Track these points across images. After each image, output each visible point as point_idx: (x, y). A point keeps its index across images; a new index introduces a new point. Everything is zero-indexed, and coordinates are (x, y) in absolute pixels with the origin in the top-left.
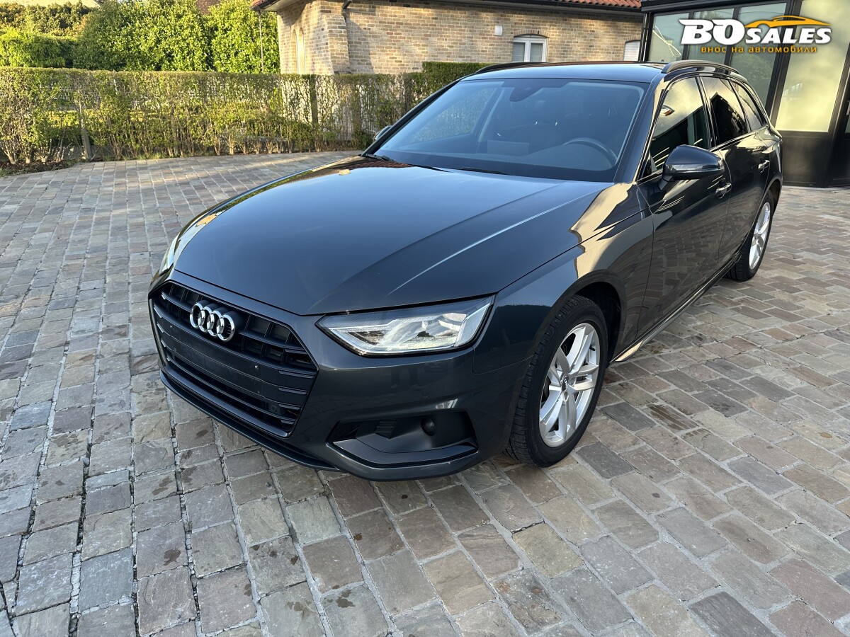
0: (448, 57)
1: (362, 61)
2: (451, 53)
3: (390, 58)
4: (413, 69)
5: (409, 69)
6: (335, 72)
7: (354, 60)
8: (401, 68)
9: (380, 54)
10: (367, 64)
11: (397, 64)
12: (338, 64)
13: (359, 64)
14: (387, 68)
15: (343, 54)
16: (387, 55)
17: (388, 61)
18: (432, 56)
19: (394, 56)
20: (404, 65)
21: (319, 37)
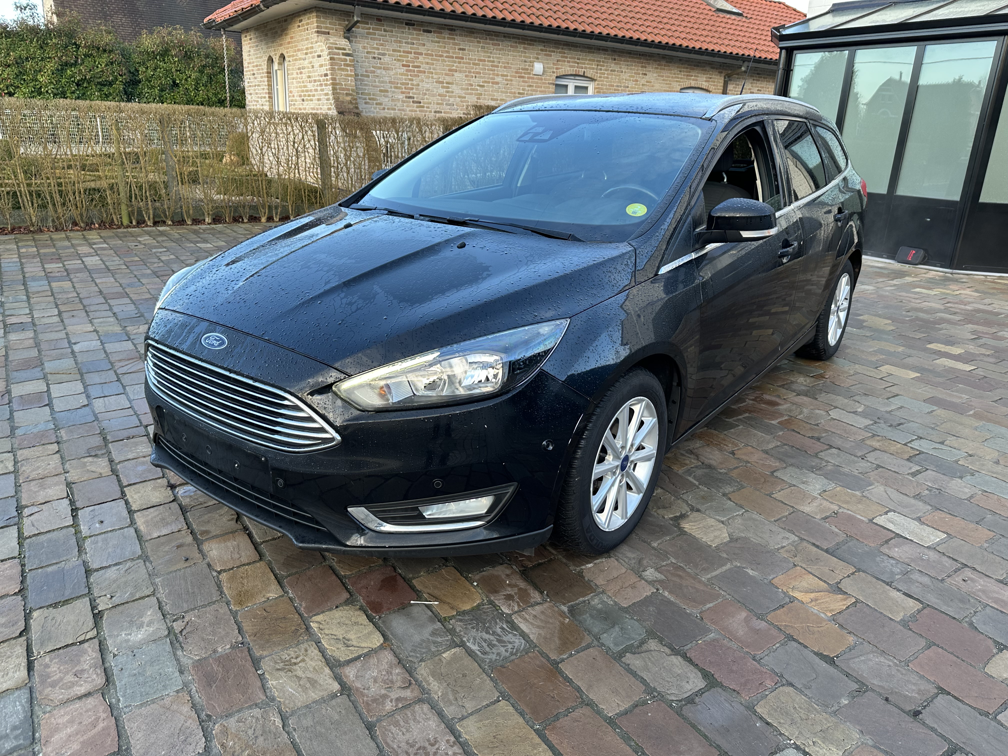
0: (477, 99)
1: (369, 99)
2: (481, 94)
3: (406, 97)
4: (435, 112)
5: (431, 112)
6: (340, 113)
7: (360, 98)
8: (420, 111)
9: (394, 92)
10: (376, 104)
11: (415, 105)
12: (343, 102)
13: (366, 103)
14: (403, 110)
15: (348, 90)
16: (403, 93)
17: (403, 101)
18: (459, 97)
19: (411, 95)
20: (423, 107)
21: (313, 67)
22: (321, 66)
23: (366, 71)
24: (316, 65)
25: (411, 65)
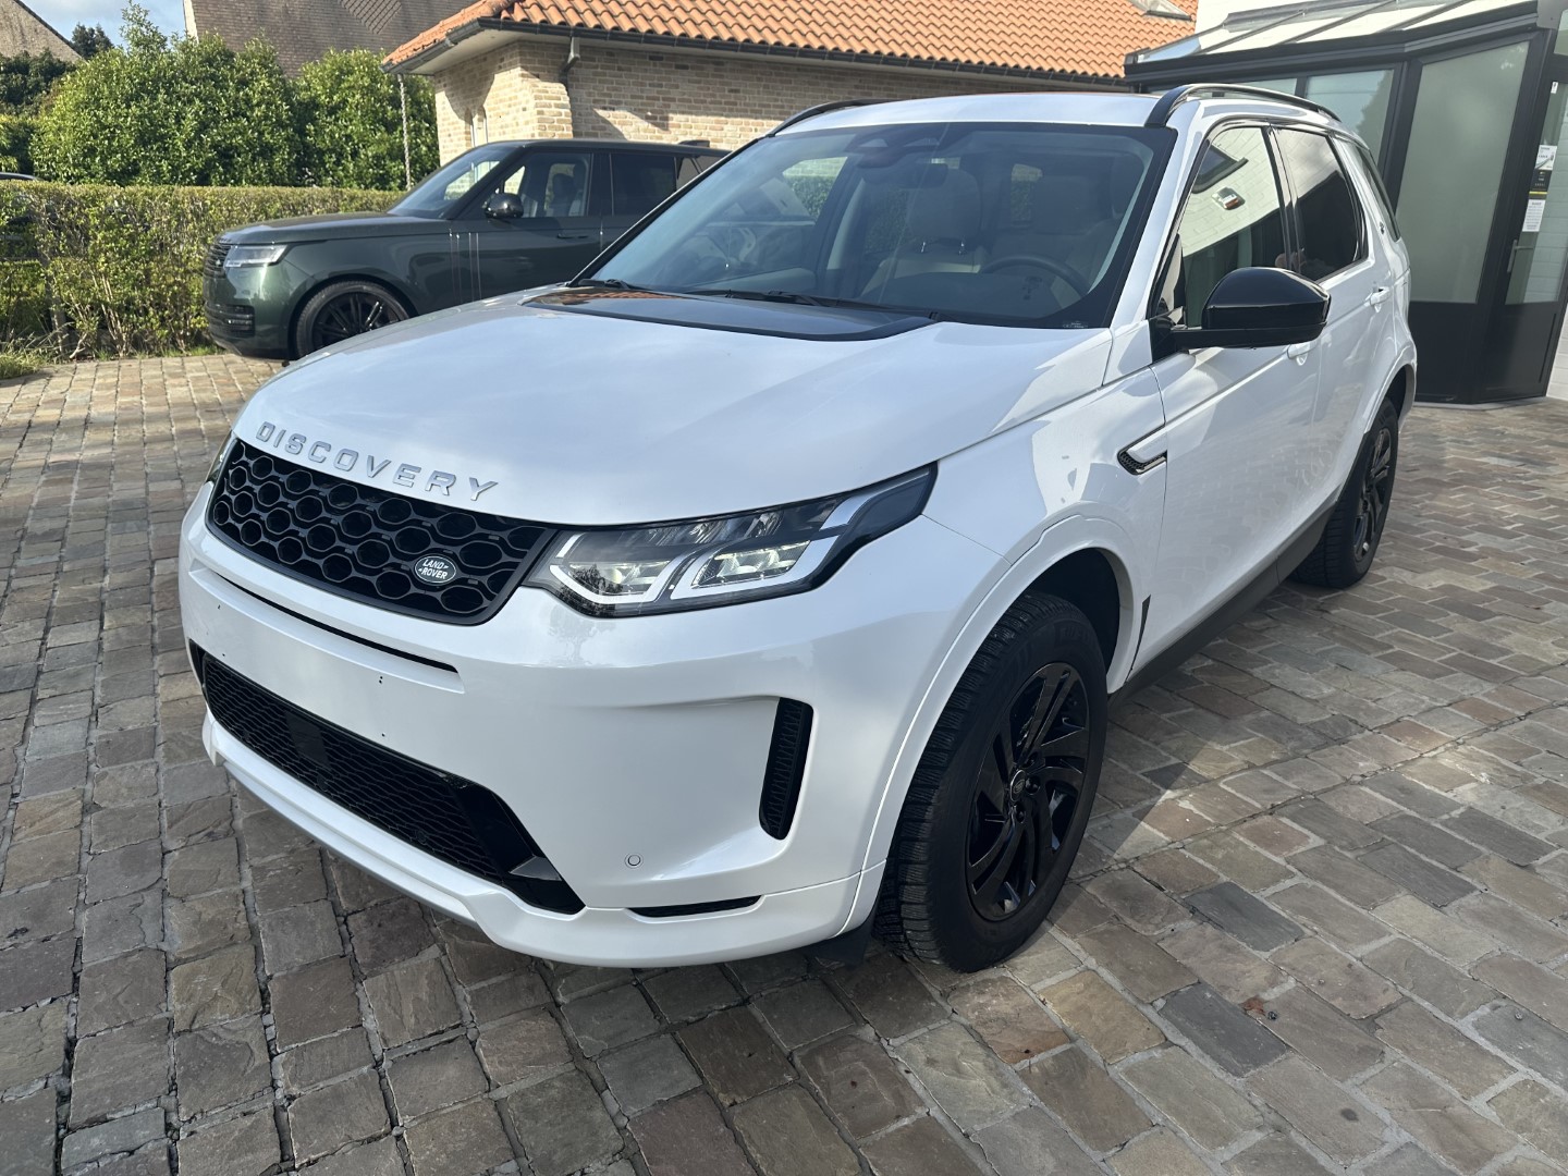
21: (517, 124)
22: (527, 123)
23: (593, 128)
24: (521, 121)
25: (658, 116)
